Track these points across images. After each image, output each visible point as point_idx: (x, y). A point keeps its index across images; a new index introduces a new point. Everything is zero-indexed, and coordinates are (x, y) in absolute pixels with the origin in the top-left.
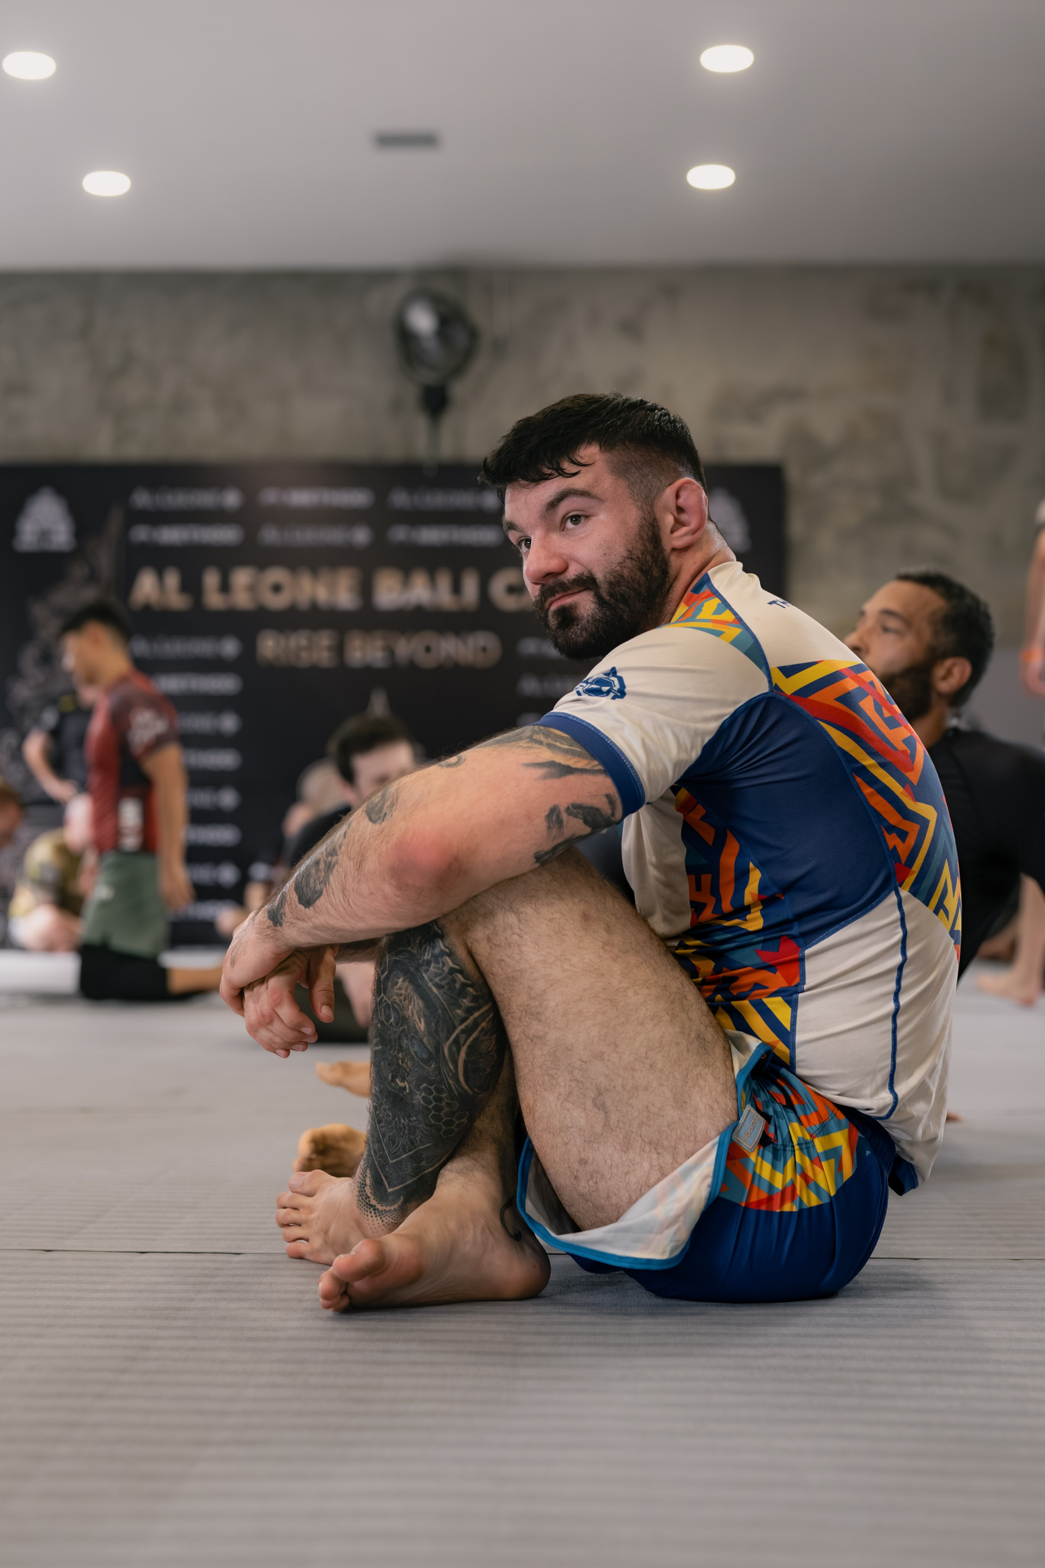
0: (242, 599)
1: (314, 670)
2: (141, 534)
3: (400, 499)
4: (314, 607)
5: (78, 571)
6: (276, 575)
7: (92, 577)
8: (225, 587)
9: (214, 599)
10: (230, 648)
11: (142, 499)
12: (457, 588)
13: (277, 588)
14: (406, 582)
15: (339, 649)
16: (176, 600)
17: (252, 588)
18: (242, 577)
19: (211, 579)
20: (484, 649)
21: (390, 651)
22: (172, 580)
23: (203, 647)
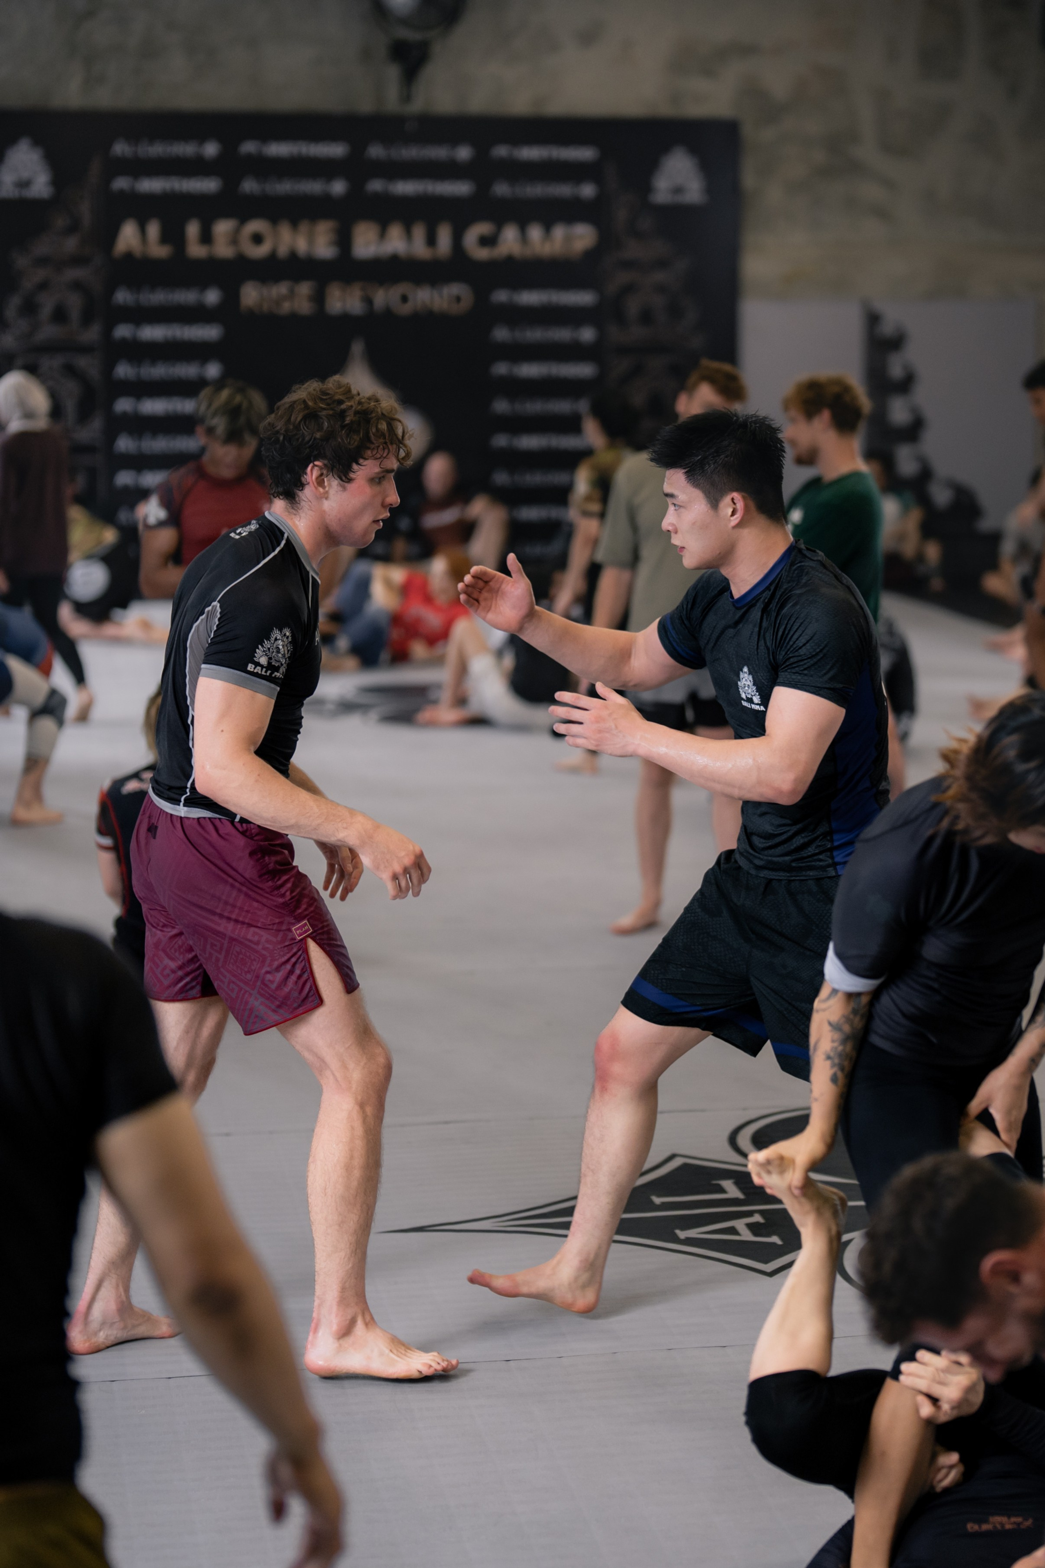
0: (223, 250)
1: (294, 318)
2: (121, 183)
3: (376, 151)
4: (293, 255)
5: (60, 222)
6: (255, 226)
7: (73, 228)
8: (206, 237)
9: (196, 250)
10: (212, 297)
11: (120, 148)
12: (431, 240)
13: (257, 239)
14: (383, 234)
15: (319, 298)
16: (159, 251)
17: (234, 240)
18: (223, 228)
19: (193, 230)
20: (458, 299)
21: (368, 301)
22: (153, 230)
23: (186, 297)
